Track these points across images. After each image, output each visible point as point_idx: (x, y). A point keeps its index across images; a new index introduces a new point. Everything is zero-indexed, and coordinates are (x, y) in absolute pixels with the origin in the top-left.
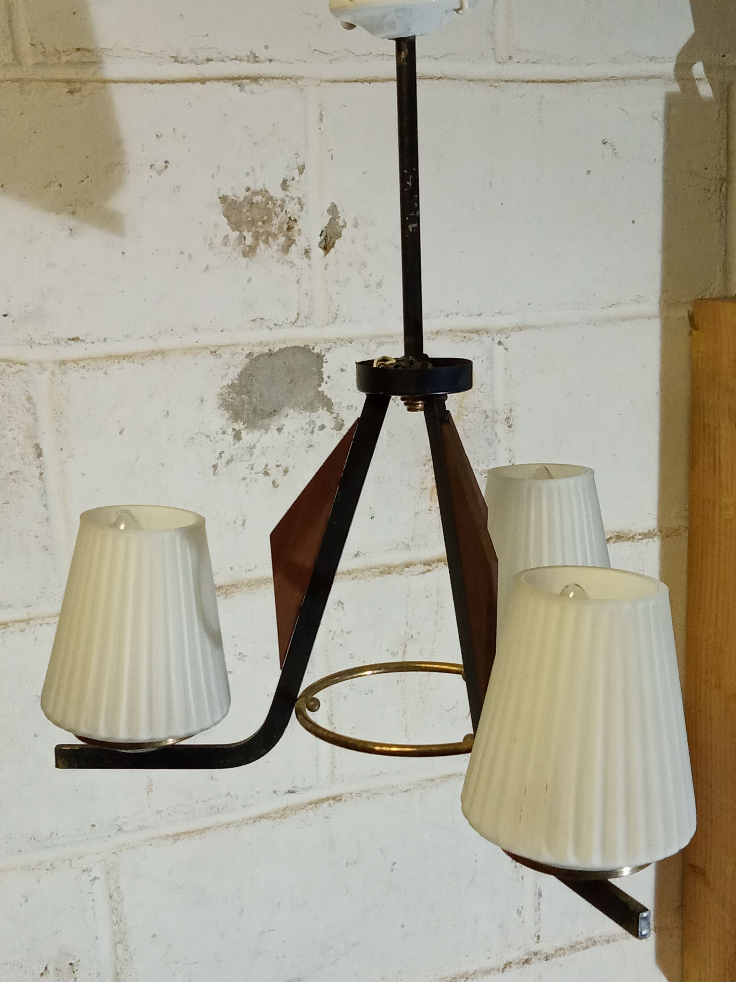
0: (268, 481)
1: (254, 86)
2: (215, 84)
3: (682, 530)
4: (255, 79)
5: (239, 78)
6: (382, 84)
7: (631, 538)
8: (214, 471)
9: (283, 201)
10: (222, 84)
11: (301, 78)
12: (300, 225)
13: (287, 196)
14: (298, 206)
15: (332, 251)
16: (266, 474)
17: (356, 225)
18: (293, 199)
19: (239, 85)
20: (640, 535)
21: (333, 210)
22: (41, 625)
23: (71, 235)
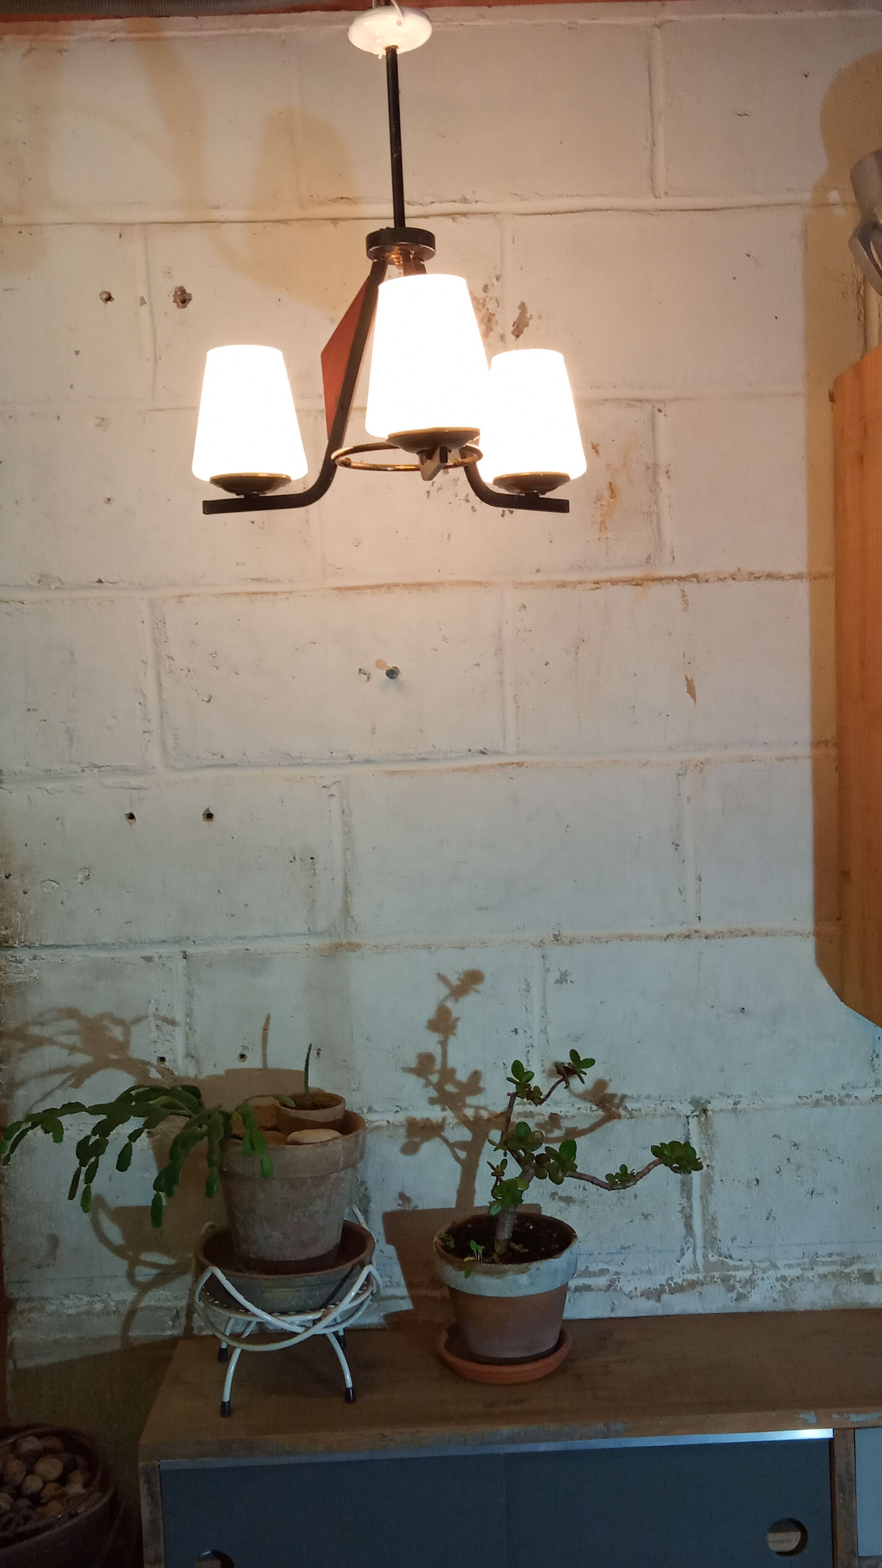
0: (468, 506)
1: (464, 219)
2: (435, 218)
3: (830, 575)
4: (465, 214)
5: (454, 214)
6: (560, 216)
7: (780, 577)
8: (428, 496)
9: (484, 300)
10: (440, 218)
11: (499, 213)
12: (497, 318)
13: (487, 296)
14: (496, 304)
15: (521, 336)
16: (467, 501)
17: (540, 317)
18: (491, 298)
19: (453, 218)
20: (789, 576)
21: (523, 307)
22: (300, 596)
23: (332, 323)
